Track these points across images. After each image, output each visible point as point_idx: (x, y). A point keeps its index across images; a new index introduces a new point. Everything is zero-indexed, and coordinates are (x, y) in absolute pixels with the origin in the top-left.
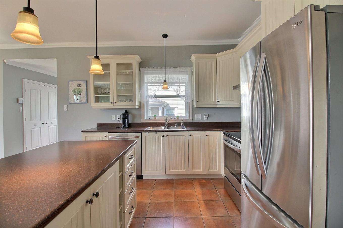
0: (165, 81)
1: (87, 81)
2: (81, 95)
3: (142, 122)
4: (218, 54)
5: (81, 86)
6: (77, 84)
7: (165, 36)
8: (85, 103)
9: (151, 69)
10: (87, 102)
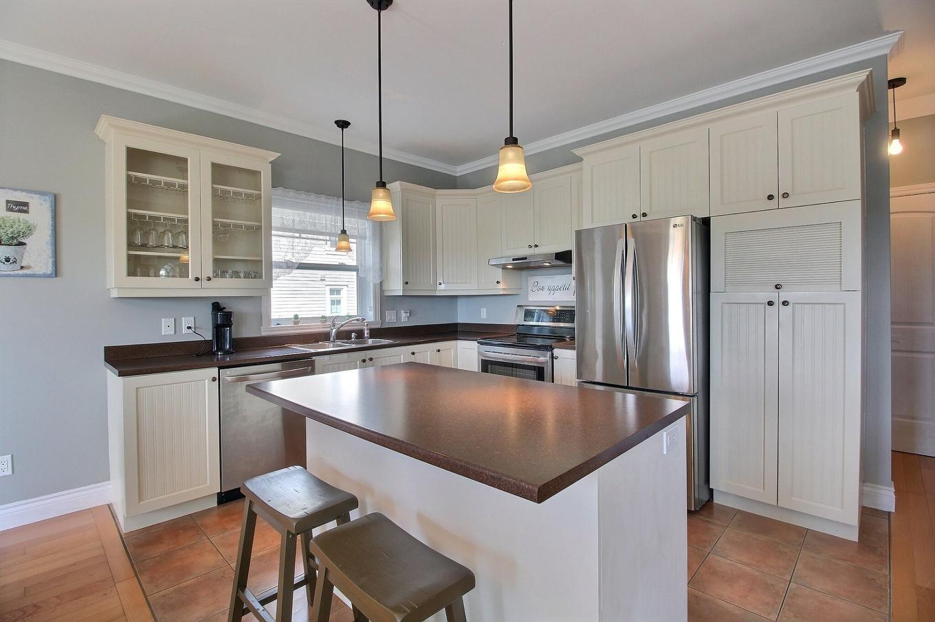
0: (344, 232)
1: (55, 196)
2: (25, 244)
3: (264, 334)
5: (26, 212)
6: (8, 202)
7: (343, 124)
8: (45, 276)
9: (292, 193)
10: (56, 273)
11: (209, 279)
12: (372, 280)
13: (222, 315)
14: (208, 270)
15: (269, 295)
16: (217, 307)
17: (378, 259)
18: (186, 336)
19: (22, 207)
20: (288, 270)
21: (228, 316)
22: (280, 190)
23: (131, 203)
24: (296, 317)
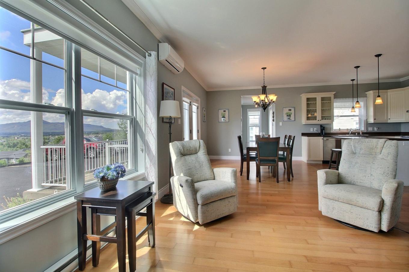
0: (353, 107)
1: (295, 108)
2: (291, 116)
3: (331, 132)
4: (388, 90)
8: (293, 121)
10: (295, 120)
11: (321, 120)
12: (364, 118)
13: (322, 128)
14: (320, 119)
15: (333, 123)
16: (321, 126)
17: (365, 113)
18: (315, 131)
19: (290, 110)
20: (338, 117)
21: (324, 128)
22: (335, 99)
23: (307, 107)
24: (340, 129)
